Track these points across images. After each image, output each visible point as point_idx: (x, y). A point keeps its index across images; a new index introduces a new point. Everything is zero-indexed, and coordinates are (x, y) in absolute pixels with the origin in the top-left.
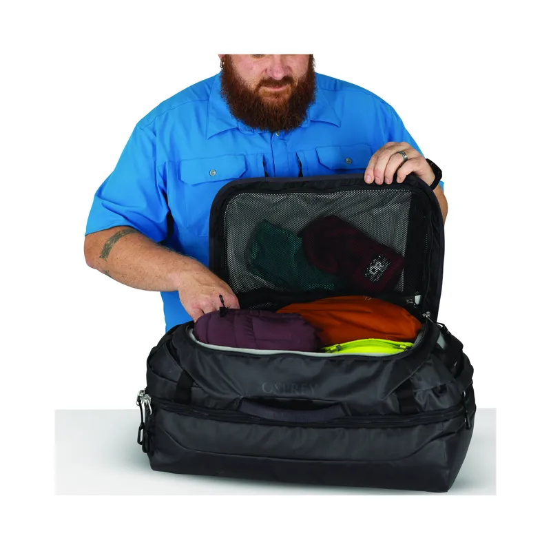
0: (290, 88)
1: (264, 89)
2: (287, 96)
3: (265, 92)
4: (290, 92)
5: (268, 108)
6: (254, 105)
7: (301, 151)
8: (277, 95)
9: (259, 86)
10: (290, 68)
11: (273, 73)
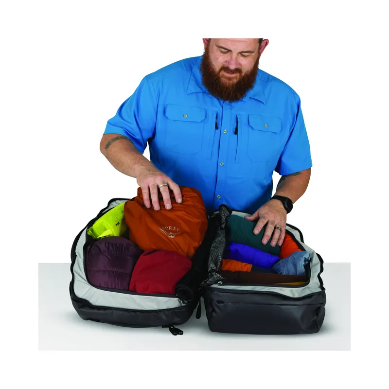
0: (239, 76)
1: (223, 73)
2: (235, 81)
3: (223, 75)
4: (238, 78)
5: (222, 85)
6: (215, 81)
7: (240, 114)
8: (230, 79)
9: (221, 70)
10: (240, 64)
11: (229, 65)
